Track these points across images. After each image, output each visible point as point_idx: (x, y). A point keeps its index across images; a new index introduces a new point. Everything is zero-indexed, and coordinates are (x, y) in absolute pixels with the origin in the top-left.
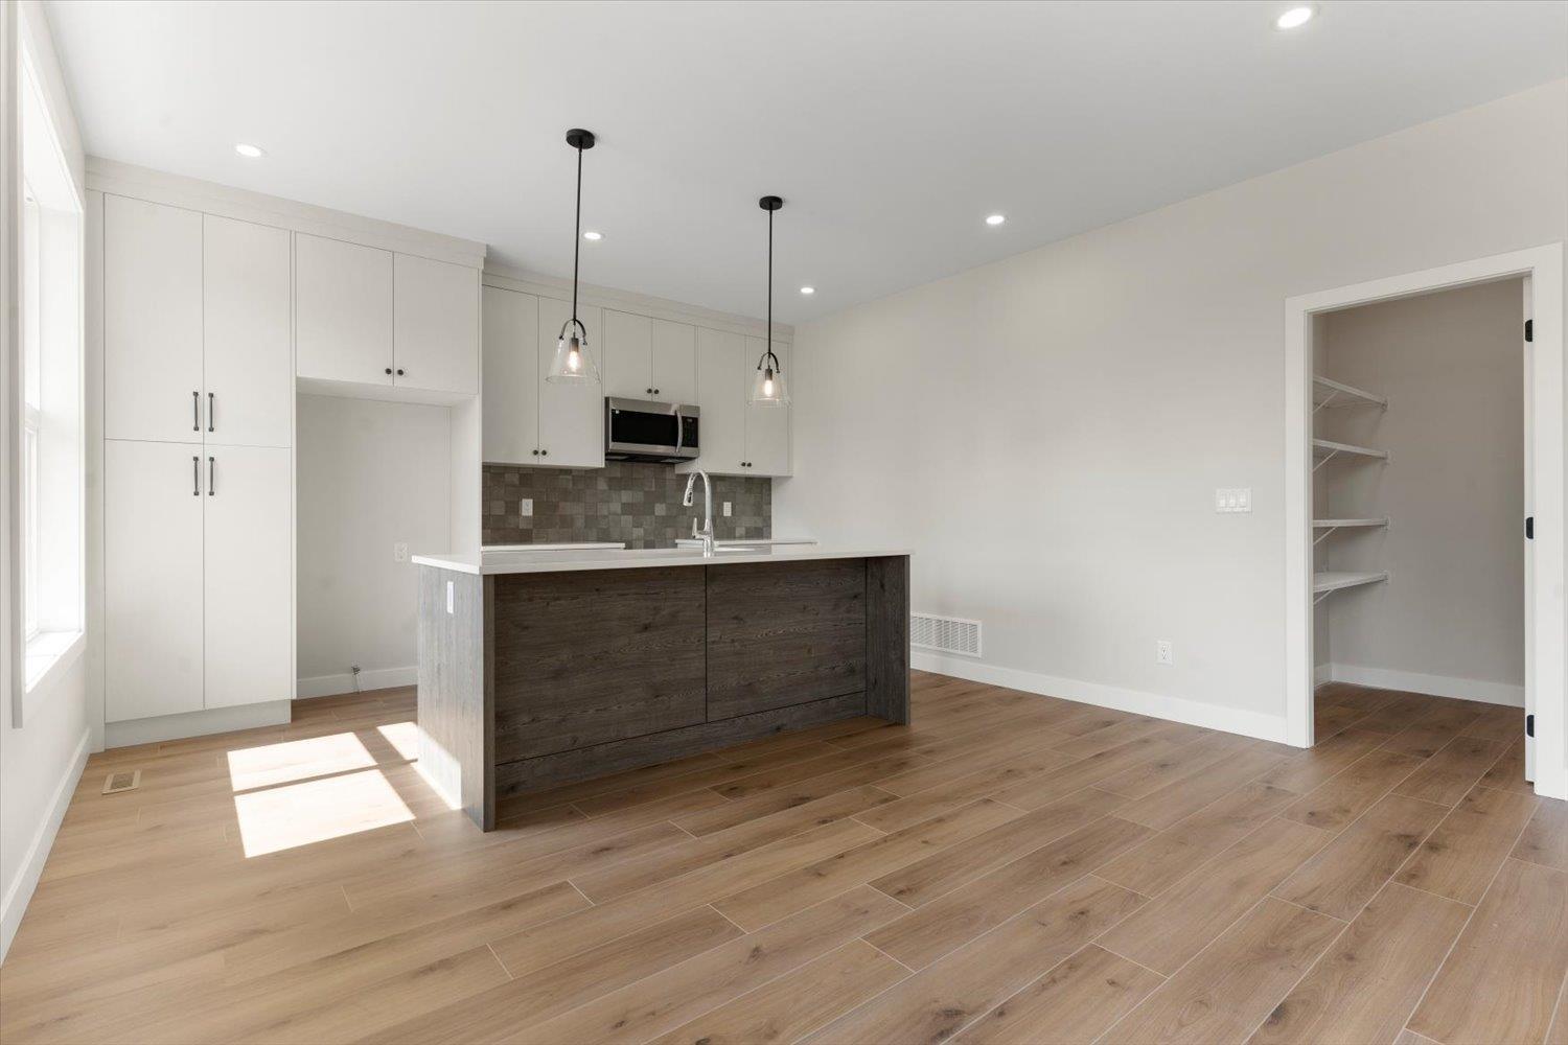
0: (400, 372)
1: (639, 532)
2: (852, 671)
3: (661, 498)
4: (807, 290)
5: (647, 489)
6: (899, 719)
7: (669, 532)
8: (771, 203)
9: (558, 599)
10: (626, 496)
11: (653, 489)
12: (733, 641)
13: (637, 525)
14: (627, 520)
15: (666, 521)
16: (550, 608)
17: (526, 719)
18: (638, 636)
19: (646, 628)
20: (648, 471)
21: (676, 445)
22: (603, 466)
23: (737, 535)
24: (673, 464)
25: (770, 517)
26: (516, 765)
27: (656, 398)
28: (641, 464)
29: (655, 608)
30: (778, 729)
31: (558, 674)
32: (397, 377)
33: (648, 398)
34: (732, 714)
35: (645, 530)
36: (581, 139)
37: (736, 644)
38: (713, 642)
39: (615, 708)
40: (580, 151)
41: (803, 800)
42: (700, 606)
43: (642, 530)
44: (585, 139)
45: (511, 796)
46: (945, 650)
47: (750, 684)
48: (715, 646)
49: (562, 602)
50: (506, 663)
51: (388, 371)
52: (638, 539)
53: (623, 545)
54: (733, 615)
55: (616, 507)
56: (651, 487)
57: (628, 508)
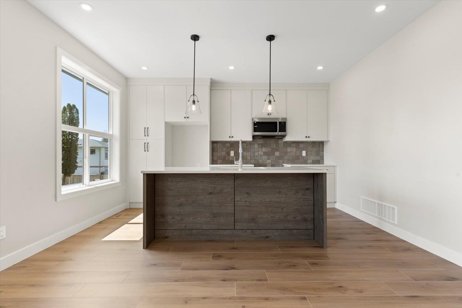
0: (188, 117)
1: (269, 161)
2: (305, 220)
3: (277, 150)
4: (320, 68)
5: (272, 147)
6: (320, 245)
7: (281, 161)
8: (271, 38)
9: (180, 182)
10: (264, 150)
11: (275, 147)
12: (246, 201)
13: (268, 159)
14: (265, 157)
15: (280, 158)
16: (178, 185)
17: (170, 217)
18: (207, 196)
19: (211, 194)
20: (272, 141)
21: (277, 132)
22: (252, 140)
23: (308, 162)
24: (282, 138)
25: (323, 156)
26: (167, 231)
27: (271, 117)
28: (270, 139)
29: (214, 187)
30: (267, 237)
31: (181, 205)
32: (187, 119)
33: (268, 117)
34: (246, 228)
35: (271, 160)
36: (195, 38)
37: (247, 202)
38: (237, 201)
39: (200, 219)
40: (195, 42)
41: (233, 268)
42: (232, 188)
43: (270, 160)
44: (196, 38)
45: (166, 240)
46: (381, 217)
47: (253, 218)
48: (238, 202)
49: (182, 183)
50: (165, 200)
51: (185, 118)
52: (269, 163)
53: (253, 165)
54: (246, 192)
55: (261, 153)
56: (274, 146)
57: (265, 153)
